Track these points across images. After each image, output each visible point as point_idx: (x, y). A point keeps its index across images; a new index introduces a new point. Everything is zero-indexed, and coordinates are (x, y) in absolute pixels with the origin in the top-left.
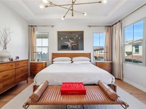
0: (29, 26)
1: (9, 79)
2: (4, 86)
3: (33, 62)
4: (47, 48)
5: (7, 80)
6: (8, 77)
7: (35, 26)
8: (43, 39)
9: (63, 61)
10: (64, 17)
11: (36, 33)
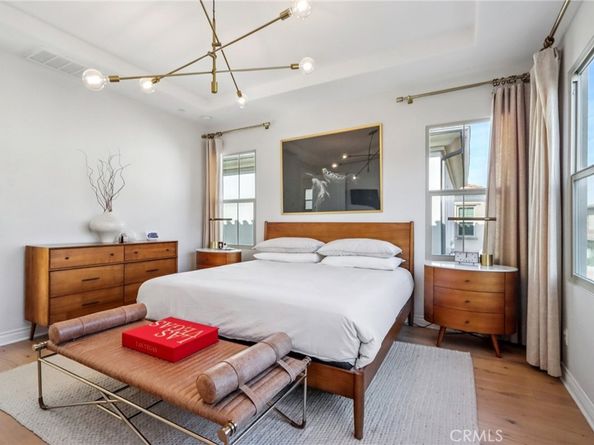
0: (204, 137)
1: (100, 289)
2: (84, 305)
3: (206, 250)
4: (252, 204)
5: (93, 290)
6: (97, 283)
7: (220, 134)
8: (244, 177)
9: (288, 251)
10: (240, 95)
11: (221, 156)
